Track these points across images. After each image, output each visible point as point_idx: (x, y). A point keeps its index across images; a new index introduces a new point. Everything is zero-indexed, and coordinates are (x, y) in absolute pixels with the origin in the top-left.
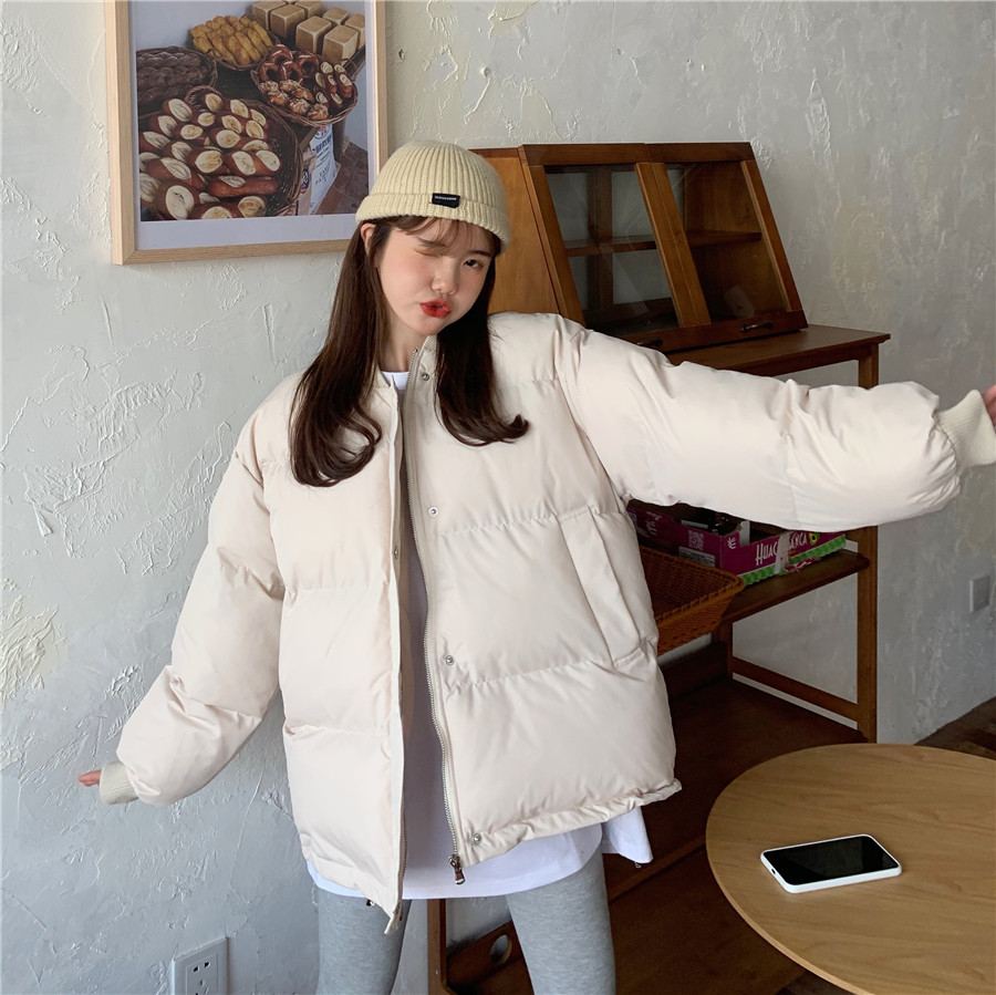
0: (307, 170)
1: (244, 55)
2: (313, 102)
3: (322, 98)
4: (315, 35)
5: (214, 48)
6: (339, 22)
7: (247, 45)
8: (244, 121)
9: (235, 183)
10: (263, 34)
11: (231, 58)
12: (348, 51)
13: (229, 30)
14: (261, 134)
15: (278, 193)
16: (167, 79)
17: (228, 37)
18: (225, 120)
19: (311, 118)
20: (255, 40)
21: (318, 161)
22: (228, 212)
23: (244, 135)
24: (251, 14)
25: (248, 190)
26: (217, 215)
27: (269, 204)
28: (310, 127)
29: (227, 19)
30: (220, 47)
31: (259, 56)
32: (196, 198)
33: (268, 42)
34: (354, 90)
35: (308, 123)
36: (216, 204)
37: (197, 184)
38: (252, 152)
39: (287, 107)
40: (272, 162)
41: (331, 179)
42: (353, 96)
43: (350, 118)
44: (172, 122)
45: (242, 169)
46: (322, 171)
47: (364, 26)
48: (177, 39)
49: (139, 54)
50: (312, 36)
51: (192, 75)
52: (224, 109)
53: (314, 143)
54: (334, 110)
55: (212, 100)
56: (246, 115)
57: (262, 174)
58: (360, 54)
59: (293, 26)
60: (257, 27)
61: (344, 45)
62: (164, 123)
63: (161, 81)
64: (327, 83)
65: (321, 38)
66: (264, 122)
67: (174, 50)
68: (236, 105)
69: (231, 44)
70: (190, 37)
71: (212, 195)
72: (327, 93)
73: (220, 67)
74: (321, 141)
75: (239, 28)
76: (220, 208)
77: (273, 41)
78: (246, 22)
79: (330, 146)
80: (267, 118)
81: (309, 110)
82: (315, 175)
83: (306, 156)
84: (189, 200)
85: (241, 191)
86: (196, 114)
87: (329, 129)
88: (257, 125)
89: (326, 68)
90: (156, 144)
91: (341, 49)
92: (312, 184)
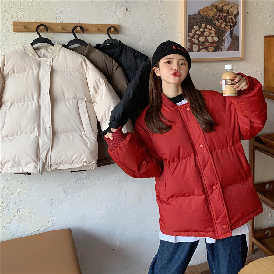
0: (224, 41)
1: (211, 15)
2: (226, 25)
3: (228, 24)
4: (227, 9)
5: (204, 14)
6: (233, 6)
7: (211, 12)
9: (208, 44)
10: (215, 10)
11: (208, 16)
12: (235, 13)
13: (208, 10)
14: (214, 33)
15: (217, 46)
16: (194, 21)
17: (207, 11)
18: (206, 30)
20: (213, 11)
21: (227, 39)
22: (206, 51)
23: (210, 33)
24: (213, 6)
25: (210, 46)
26: (203, 51)
27: (215, 49)
28: (225, 31)
29: (207, 7)
30: (205, 13)
31: (214, 15)
32: (199, 47)
33: (216, 12)
34: (236, 22)
35: (225, 30)
36: (203, 49)
37: (199, 44)
38: (212, 37)
39: (220, 26)
40: (216, 39)
41: (230, 43)
42: (236, 24)
43: (235, 29)
44: (195, 31)
45: (209, 41)
46: (228, 41)
47: (239, 6)
48: (196, 12)
49: (188, 16)
50: (226, 10)
51: (199, 20)
52: (206, 27)
53: (226, 35)
54: (231, 27)
55: (203, 26)
56: (211, 29)
57: (214, 42)
58: (238, 13)
59: (222, 8)
60: (214, 9)
61: (234, 11)
62: (193, 31)
63: (193, 22)
64: (230, 20)
65: (228, 10)
67: (195, 15)
68: (208, 26)
69: (208, 13)
70: (199, 12)
71: (202, 47)
72: (229, 23)
73: (205, 18)
74: (228, 34)
75: (210, 9)
76: (204, 50)
78: (211, 7)
79: (230, 35)
80: (215, 29)
81: (225, 27)
82: (226, 42)
83: (224, 38)
84: (198, 48)
85: (209, 46)
86: (200, 29)
87: (230, 31)
88: (213, 31)
89: (229, 17)
90: (191, 36)
91: (233, 12)
92: (225, 44)
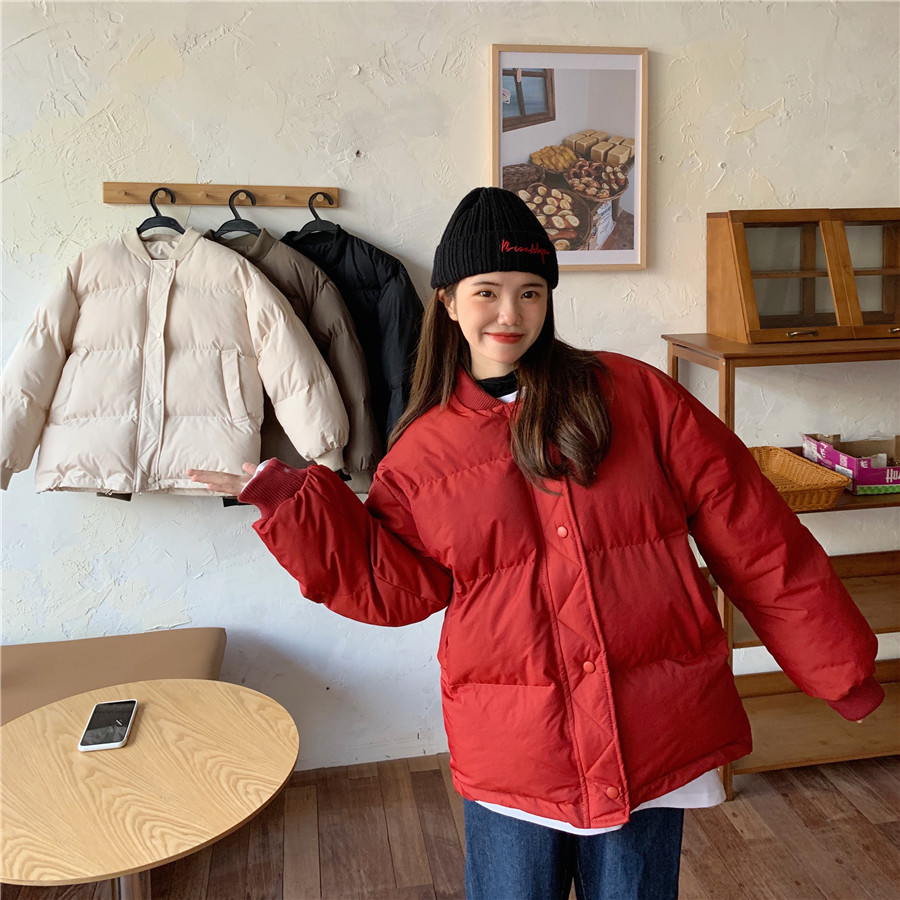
0: (595, 226)
1: (560, 166)
2: (600, 189)
3: (606, 186)
4: (602, 152)
5: (543, 163)
6: (618, 144)
7: (562, 160)
8: (559, 200)
9: (553, 232)
10: (572, 153)
11: (553, 167)
12: (623, 159)
13: (552, 153)
14: (568, 206)
15: (578, 238)
16: (518, 180)
17: (552, 157)
18: (548, 200)
19: (598, 197)
20: (567, 157)
21: (602, 221)
23: (559, 208)
24: (565, 144)
25: (560, 236)
27: (572, 244)
28: (598, 203)
29: (551, 147)
30: (547, 162)
31: (569, 165)
33: (575, 158)
34: (626, 181)
35: (596, 200)
38: (563, 217)
39: (584, 192)
40: (575, 222)
41: (610, 230)
42: (625, 185)
43: (623, 198)
45: (557, 225)
46: (604, 225)
47: (634, 145)
48: (524, 160)
49: (504, 168)
51: (532, 177)
52: (549, 194)
53: (600, 211)
54: (613, 192)
55: (542, 190)
56: (560, 197)
57: (568, 228)
58: (631, 161)
59: (590, 148)
60: (569, 150)
61: (621, 156)
63: (515, 181)
64: (609, 177)
65: (606, 154)
66: (570, 200)
67: (522, 165)
68: (554, 192)
69: (553, 160)
70: (531, 158)
72: (609, 183)
73: (547, 173)
74: (604, 210)
75: (558, 151)
77: (577, 157)
78: (562, 148)
79: (610, 212)
80: (573, 198)
81: (597, 193)
82: (600, 228)
83: (595, 218)
85: (556, 237)
86: (533, 197)
87: (610, 203)
88: (566, 202)
89: (609, 169)
91: (618, 159)
92: (598, 233)
